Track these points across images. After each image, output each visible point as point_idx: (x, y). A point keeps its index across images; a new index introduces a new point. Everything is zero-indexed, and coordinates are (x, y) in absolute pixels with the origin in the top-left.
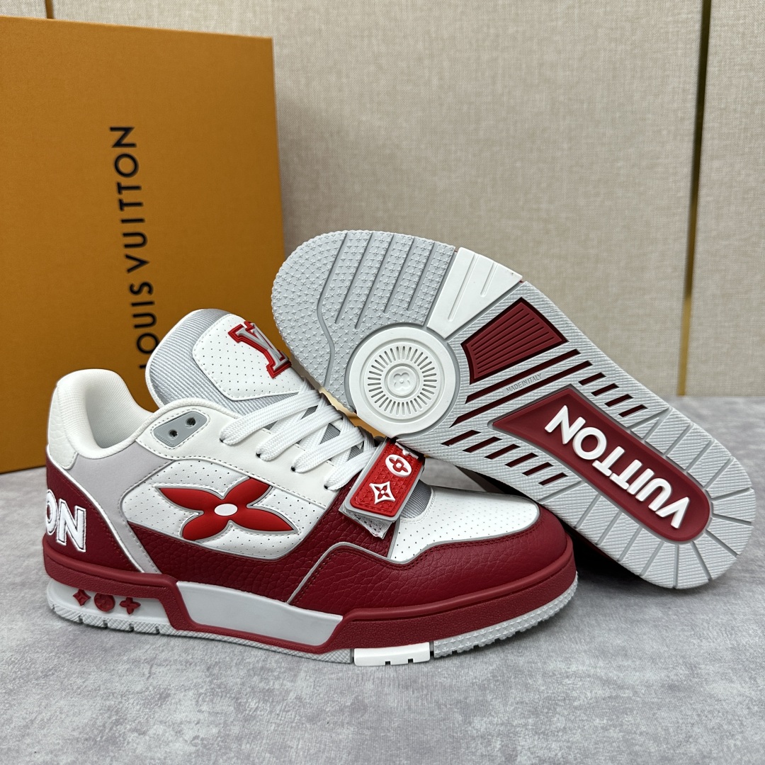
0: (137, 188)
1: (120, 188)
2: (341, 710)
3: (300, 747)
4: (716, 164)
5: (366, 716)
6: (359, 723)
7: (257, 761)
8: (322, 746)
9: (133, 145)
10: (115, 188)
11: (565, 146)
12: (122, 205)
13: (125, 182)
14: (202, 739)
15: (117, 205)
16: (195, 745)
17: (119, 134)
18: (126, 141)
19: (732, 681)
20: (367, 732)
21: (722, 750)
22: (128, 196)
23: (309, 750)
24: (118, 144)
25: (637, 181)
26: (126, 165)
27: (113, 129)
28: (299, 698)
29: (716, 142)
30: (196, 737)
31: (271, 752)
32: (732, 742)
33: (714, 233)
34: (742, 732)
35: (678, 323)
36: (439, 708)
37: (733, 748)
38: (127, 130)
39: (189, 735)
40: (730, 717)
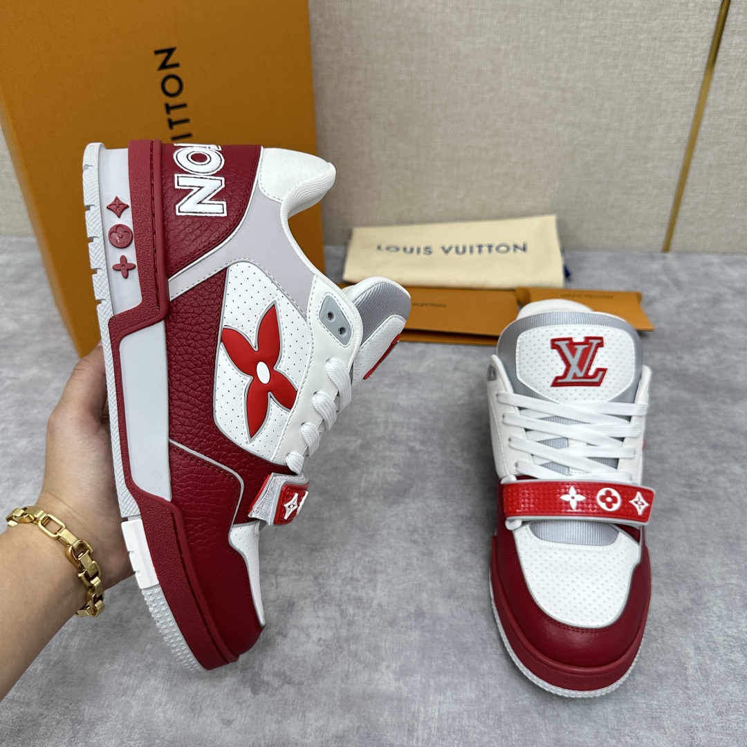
0: (184, 106)
1: (168, 108)
2: (409, 616)
3: (387, 646)
4: (737, 39)
5: (426, 621)
6: (422, 627)
7: (362, 658)
8: (401, 646)
9: (177, 65)
10: (164, 109)
11: (591, 15)
12: (171, 124)
13: (172, 101)
14: (324, 641)
15: (166, 124)
16: (321, 646)
17: (163, 56)
18: (170, 62)
19: (662, 594)
20: (428, 635)
21: (648, 652)
22: (176, 115)
23: (393, 649)
24: (164, 66)
25: (657, 54)
26: (172, 86)
27: (157, 52)
28: (380, 605)
29: (741, 17)
30: (320, 639)
31: (369, 651)
32: (654, 645)
33: (722, 108)
34: (662, 637)
35: (674, 189)
36: (472, 614)
37: (655, 650)
38: (170, 51)
39: (315, 638)
40: (656, 624)
